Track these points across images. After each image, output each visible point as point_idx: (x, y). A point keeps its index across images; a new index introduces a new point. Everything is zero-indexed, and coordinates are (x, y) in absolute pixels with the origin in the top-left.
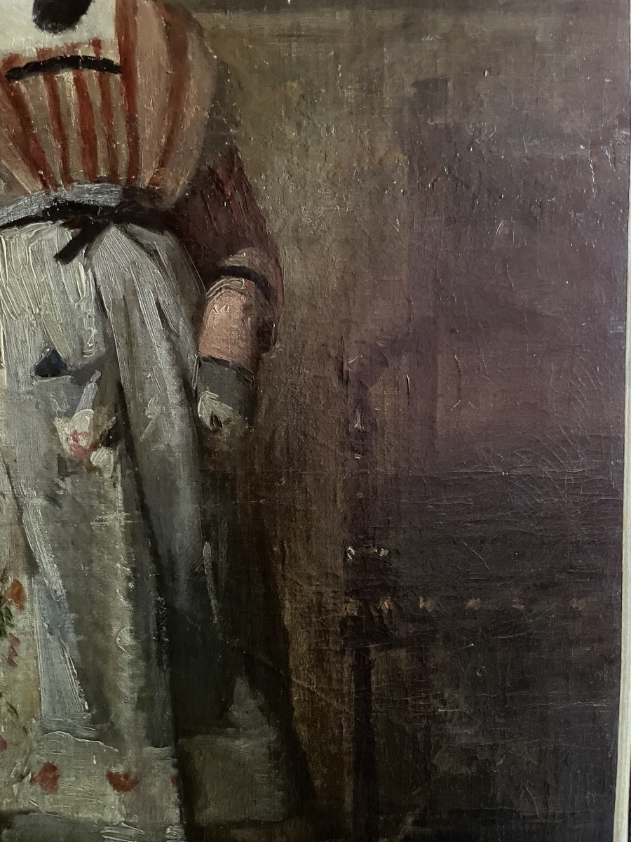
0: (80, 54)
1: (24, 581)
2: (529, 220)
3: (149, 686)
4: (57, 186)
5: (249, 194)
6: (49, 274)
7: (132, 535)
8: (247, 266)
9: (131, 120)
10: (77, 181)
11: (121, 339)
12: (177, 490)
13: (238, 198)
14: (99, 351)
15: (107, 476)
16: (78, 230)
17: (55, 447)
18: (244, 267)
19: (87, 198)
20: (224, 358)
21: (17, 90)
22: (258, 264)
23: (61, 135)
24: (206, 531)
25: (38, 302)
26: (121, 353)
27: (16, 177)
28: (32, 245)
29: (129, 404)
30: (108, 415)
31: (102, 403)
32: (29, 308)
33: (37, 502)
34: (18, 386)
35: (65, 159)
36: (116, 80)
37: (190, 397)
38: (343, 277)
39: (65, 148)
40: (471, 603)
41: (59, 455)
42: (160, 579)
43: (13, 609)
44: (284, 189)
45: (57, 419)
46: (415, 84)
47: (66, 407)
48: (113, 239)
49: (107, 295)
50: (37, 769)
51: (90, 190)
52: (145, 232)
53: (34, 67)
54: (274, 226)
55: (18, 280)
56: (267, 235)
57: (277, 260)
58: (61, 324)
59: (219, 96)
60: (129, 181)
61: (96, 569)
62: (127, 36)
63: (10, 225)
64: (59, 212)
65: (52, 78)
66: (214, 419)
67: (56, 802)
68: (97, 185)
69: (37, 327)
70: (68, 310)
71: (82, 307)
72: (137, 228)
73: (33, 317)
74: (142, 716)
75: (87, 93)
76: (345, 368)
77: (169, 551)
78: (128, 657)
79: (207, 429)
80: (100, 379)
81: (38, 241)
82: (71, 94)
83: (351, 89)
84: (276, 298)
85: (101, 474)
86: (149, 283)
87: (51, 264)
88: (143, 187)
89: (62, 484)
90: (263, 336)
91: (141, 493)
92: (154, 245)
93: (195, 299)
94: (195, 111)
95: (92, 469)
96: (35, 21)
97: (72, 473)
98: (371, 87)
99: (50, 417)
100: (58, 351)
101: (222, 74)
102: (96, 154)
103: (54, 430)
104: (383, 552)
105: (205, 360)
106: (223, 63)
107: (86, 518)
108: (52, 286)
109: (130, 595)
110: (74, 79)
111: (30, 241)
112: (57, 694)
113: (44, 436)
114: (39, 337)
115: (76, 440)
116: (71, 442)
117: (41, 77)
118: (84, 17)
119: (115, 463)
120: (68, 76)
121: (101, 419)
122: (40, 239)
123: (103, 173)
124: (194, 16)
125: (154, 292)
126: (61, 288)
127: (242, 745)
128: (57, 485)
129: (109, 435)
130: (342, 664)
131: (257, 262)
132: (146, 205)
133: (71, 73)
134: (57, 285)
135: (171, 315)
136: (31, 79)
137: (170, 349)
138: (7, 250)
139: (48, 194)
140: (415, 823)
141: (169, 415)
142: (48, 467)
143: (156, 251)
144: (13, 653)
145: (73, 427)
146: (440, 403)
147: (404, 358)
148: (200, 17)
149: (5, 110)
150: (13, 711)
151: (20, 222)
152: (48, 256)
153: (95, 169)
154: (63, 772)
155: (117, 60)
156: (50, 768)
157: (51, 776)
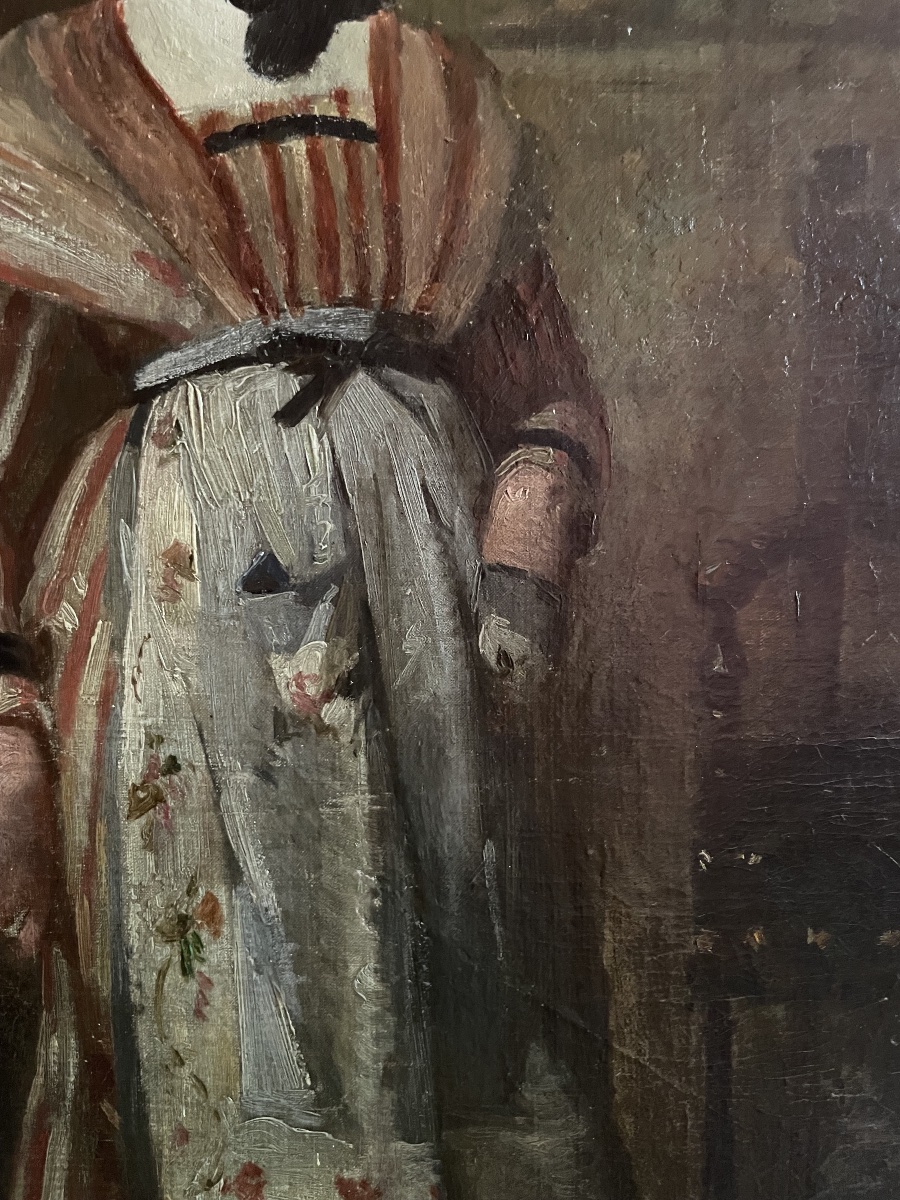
0: (316, 112)
1: (221, 894)
3: (401, 1051)
4: (280, 311)
5: (563, 321)
6: (264, 441)
7: (381, 827)
8: (557, 428)
9: (392, 211)
10: (309, 303)
11: (369, 539)
12: (447, 762)
13: (547, 328)
14: (337, 556)
15: (345, 739)
16: (309, 377)
17: (270, 697)
18: (553, 431)
19: (323, 329)
20: (519, 566)
21: (222, 167)
22: (574, 427)
24: (489, 822)
25: (248, 483)
26: (369, 559)
27: (219, 297)
28: (241, 398)
29: (379, 633)
30: (348, 649)
31: (339, 633)
32: (234, 491)
33: (240, 777)
34: (218, 608)
35: (292, 272)
36: (368, 152)
37: (468, 625)
38: (701, 445)
39: (292, 254)
40: (886, 937)
41: (276, 708)
42: (419, 894)
43: (205, 936)
44: (616, 315)
45: (273, 655)
46: (817, 155)
47: (287, 637)
48: (361, 392)
49: (350, 472)
50: (232, 1173)
51: (327, 317)
52: (409, 380)
53: (248, 132)
54: (599, 369)
55: (220, 450)
56: (588, 382)
57: (602, 420)
58: (282, 516)
59: (524, 173)
60: (385, 303)
61: (327, 879)
62: (386, 84)
63: (208, 369)
64: (282, 350)
65: (275, 151)
66: (503, 656)
68: (338, 309)
69: (247, 519)
70: (291, 494)
71: (313, 491)
72: (395, 374)
73: (241, 506)
74: (390, 1096)
75: (327, 172)
76: (701, 580)
77: (434, 851)
78: (370, 1008)
79: (491, 671)
80: (338, 595)
81: (251, 393)
82: (304, 174)
83: (720, 163)
84: (598, 476)
85: (336, 736)
86: (412, 454)
87: (268, 426)
88: (406, 312)
89: (278, 751)
90: (578, 532)
91: (395, 765)
92: (421, 398)
93: (478, 479)
94: (485, 199)
95: (324, 729)
96: (248, 60)
97: (293, 735)
98: (750, 158)
99: (263, 651)
100: (277, 555)
101: (527, 143)
102: (338, 264)
103: (269, 672)
104: (753, 859)
105: (492, 568)
106: (528, 125)
107: (313, 802)
108: (269, 459)
109: (377, 918)
110: (308, 150)
111: (237, 393)
112: (266, 1060)
113: (254, 680)
115: (300, 686)
116: (294, 689)
117: (257, 148)
118: (322, 56)
119: (357, 721)
120: (298, 146)
121: (337, 656)
122: (253, 389)
123: (348, 292)
124: (488, 53)
125: (420, 467)
126: (283, 462)
127: (536, 1142)
128: (272, 752)
129: (349, 678)
130: (688, 1025)
131: (573, 422)
132: (410, 338)
133: (302, 142)
134: (277, 457)
135: (443, 503)
136: (243, 150)
137: (441, 553)
138: (204, 406)
139: (266, 323)
141: (436, 650)
142: (259, 727)
143: (423, 408)
144: (203, 1000)
145: (297, 666)
146: (847, 634)
147: (791, 566)
148: (496, 56)
149: (205, 197)
150: (201, 1085)
151: (225, 366)
152: (266, 411)
153: (336, 286)
154: (272, 1176)
155: (371, 123)
156: (253, 1170)
157: (253, 1183)
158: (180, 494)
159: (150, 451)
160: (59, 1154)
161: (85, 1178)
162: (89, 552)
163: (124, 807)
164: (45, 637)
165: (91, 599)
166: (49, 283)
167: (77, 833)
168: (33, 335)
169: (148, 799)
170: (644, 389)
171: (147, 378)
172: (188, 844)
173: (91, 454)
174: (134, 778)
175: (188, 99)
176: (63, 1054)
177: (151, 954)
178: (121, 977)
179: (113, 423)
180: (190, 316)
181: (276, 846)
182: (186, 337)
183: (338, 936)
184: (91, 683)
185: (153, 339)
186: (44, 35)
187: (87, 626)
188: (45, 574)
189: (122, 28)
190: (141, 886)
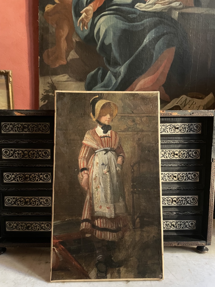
0: (107, 136)
1: (99, 186)
2: (149, 151)
3: (111, 197)
4: (104, 148)
5: (122, 149)
6: (103, 156)
7: (110, 181)
8: (122, 155)
9: (111, 142)
10: (106, 147)
13: (121, 149)
14: (108, 163)
16: (106, 152)
17: (103, 172)
19: (107, 149)
20: (119, 164)
21: (101, 139)
23: (105, 143)
24: (117, 181)
26: (110, 163)
27: (101, 147)
29: (110, 168)
31: (108, 168)
32: (101, 159)
33: (101, 178)
34: (100, 166)
35: (105, 145)
36: (110, 138)
37: (116, 168)
38: (131, 156)
40: (144, 190)
42: (113, 186)
43: (98, 189)
44: (125, 148)
46: (138, 139)
48: (109, 152)
49: (109, 158)
50: (99, 206)
53: (103, 137)
54: (124, 151)
55: (100, 156)
57: (125, 155)
59: (120, 140)
61: (106, 185)
62: (111, 134)
64: (104, 150)
66: (118, 170)
67: (101, 210)
70: (105, 159)
72: (112, 151)
74: (110, 200)
75: (108, 139)
76: (131, 165)
77: (114, 183)
78: (109, 194)
80: (108, 166)
84: (124, 158)
86: (113, 157)
88: (112, 148)
89: (103, 176)
90: (123, 162)
91: (111, 177)
92: (113, 153)
93: (117, 158)
94: (117, 141)
95: (106, 174)
96: (103, 133)
98: (134, 139)
99: (103, 169)
100: (104, 163)
104: (135, 184)
107: (106, 179)
109: (110, 187)
112: (102, 198)
114: (102, 162)
116: (105, 172)
118: (107, 133)
119: (109, 174)
120: (106, 138)
121: (107, 170)
122: (103, 152)
123: (109, 146)
127: (121, 204)
130: (131, 196)
135: (114, 160)
137: (114, 163)
138: (99, 153)
140: (139, 214)
141: (114, 169)
142: (102, 174)
144: (98, 193)
145: (105, 170)
146: (141, 169)
147: (137, 164)
148: (118, 133)
149: (100, 141)
150: (98, 199)
151: (101, 151)
152: (103, 154)
153: (108, 146)
155: (110, 136)
156: (101, 206)
157: (101, 207)
158: (98, 159)
159: (96, 156)
160: (87, 204)
161: (89, 207)
162: (92, 163)
163: (93, 180)
164: (89, 168)
165: (92, 166)
166: (90, 146)
167: (90, 181)
168: (89, 149)
169: (95, 179)
170: (127, 153)
171: (96, 152)
172: (97, 182)
173: (92, 156)
174: (94, 178)
175: (99, 135)
176: (88, 197)
177: (95, 190)
178: (93, 191)
179: (94, 154)
180: (99, 148)
181: (103, 182)
183: (107, 189)
184: (91, 171)
185: (97, 149)
186: (91, 131)
187: (91, 167)
188: (89, 164)
189: (95, 131)
190: (94, 185)
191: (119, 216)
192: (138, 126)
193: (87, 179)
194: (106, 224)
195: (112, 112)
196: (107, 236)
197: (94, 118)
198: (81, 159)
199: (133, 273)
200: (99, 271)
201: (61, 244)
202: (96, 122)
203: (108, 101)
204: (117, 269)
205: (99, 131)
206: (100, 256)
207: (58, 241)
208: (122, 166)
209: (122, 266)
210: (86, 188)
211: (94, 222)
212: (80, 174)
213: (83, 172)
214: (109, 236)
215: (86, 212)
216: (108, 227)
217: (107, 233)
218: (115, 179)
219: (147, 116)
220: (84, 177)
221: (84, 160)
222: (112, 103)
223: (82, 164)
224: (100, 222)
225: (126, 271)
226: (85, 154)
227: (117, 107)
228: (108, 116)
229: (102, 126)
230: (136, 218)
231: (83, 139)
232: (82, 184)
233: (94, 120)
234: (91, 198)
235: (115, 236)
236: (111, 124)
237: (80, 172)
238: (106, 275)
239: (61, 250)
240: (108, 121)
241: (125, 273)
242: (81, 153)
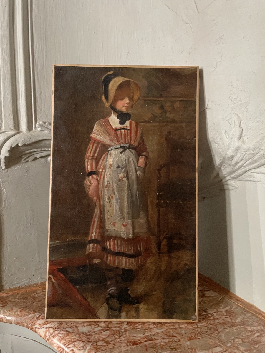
0: (125, 128)
1: (113, 195)
2: (182, 149)
3: (129, 211)
5: (145, 146)
6: (119, 155)
7: (128, 190)
9: (131, 136)
10: (123, 144)
11: (128, 164)
12: (134, 184)
14: (125, 165)
15: (125, 182)
16: (123, 150)
18: (144, 155)
19: (124, 146)
20: (141, 166)
22: (146, 154)
23: (122, 138)
24: (138, 190)
26: (128, 166)
27: (116, 143)
29: (128, 172)
31: (125, 172)
32: (116, 159)
33: (115, 185)
34: (114, 169)
35: (122, 141)
36: (129, 131)
37: (136, 172)
38: (157, 156)
40: (174, 202)
41: (119, 179)
42: (131, 196)
43: (111, 199)
46: (167, 132)
47: (120, 172)
48: (127, 151)
49: (126, 158)
53: (119, 129)
55: (115, 156)
57: (149, 154)
58: (120, 162)
60: (130, 144)
61: (123, 194)
62: (131, 126)
63: (114, 149)
64: (121, 147)
66: (140, 175)
67: (115, 228)
68: (126, 144)
70: (121, 160)
71: (123, 160)
72: (131, 150)
73: (116, 161)
74: (128, 215)
75: (125, 133)
76: (157, 168)
77: (133, 192)
78: (126, 207)
79: (138, 176)
80: (125, 169)
82: (123, 133)
83: (159, 133)
84: (148, 159)
86: (132, 157)
88: (132, 145)
89: (119, 183)
90: (146, 164)
91: (129, 184)
92: (132, 152)
93: (137, 159)
94: (139, 135)
95: (123, 181)
96: (119, 123)
97: (120, 181)
99: (118, 174)
100: (119, 165)
101: (143, 131)
102: (126, 140)
104: (162, 194)
105: (139, 167)
107: (122, 187)
108: (119, 157)
109: (127, 198)
112: (116, 211)
113: (117, 176)
114: (117, 163)
116: (120, 177)
117: (120, 131)
118: (125, 123)
119: (126, 180)
120: (123, 131)
121: (124, 174)
122: (118, 151)
127: (141, 220)
129: (125, 176)
130: (156, 210)
132: (132, 147)
135: (134, 161)
136: (118, 131)
137: (134, 165)
138: (114, 152)
139: (120, 145)
140: (166, 234)
141: (133, 174)
142: (117, 180)
144: (111, 205)
145: (121, 175)
146: (170, 173)
147: (165, 168)
149: (115, 135)
150: (110, 214)
151: (116, 149)
152: (119, 153)
153: (126, 142)
154: (116, 223)
155: (129, 129)
156: (114, 222)
157: (114, 224)
158: (111, 159)
159: (109, 156)
160: (96, 220)
161: (99, 223)
162: (103, 165)
163: (105, 187)
164: (99, 172)
165: (103, 169)
166: (102, 141)
167: (100, 189)
170: (152, 152)
171: (109, 150)
172: (110, 191)
173: (104, 156)
174: (106, 185)
175: (114, 127)
176: (98, 210)
177: (106, 200)
178: (104, 203)
179: (106, 153)
180: (113, 144)
181: (118, 191)
182: (112, 146)
183: (124, 199)
184: (103, 176)
185: (110, 146)
187: (102, 171)
188: (99, 166)
189: (108, 121)
190: (106, 194)
191: (139, 237)
192: (168, 115)
193: (96, 186)
194: (121, 247)
195: (132, 95)
196: (122, 263)
197: (107, 102)
198: (89, 159)
199: (156, 312)
200: (111, 308)
201: (59, 272)
202: (109, 108)
203: (127, 79)
204: (135, 306)
205: (114, 120)
206: (111, 289)
207: (55, 268)
208: (144, 170)
209: (142, 302)
210: (95, 199)
211: (104, 243)
212: (87, 180)
213: (91, 177)
214: (125, 263)
215: (94, 230)
216: (125, 250)
217: (122, 259)
218: (135, 186)
219: (181, 101)
220: (93, 183)
221: (92, 161)
222: (132, 81)
223: (89, 167)
224: (114, 244)
225: (147, 309)
226: (94, 153)
227: (139, 88)
228: (127, 100)
229: (117, 114)
230: (161, 239)
231: (91, 132)
232: (90, 193)
233: (107, 105)
234: (102, 212)
235: (132, 263)
236: (130, 111)
237: (87, 177)
238: (120, 314)
239: (59, 279)
240: (126, 107)
241: (146, 312)
242: (88, 151)
